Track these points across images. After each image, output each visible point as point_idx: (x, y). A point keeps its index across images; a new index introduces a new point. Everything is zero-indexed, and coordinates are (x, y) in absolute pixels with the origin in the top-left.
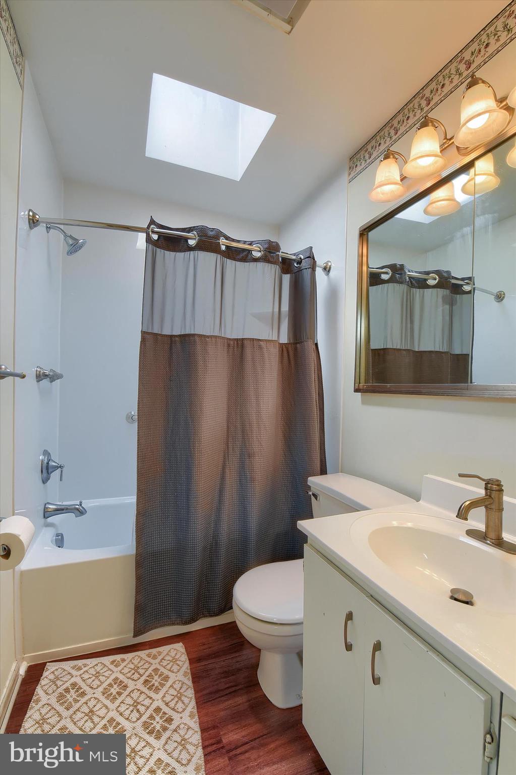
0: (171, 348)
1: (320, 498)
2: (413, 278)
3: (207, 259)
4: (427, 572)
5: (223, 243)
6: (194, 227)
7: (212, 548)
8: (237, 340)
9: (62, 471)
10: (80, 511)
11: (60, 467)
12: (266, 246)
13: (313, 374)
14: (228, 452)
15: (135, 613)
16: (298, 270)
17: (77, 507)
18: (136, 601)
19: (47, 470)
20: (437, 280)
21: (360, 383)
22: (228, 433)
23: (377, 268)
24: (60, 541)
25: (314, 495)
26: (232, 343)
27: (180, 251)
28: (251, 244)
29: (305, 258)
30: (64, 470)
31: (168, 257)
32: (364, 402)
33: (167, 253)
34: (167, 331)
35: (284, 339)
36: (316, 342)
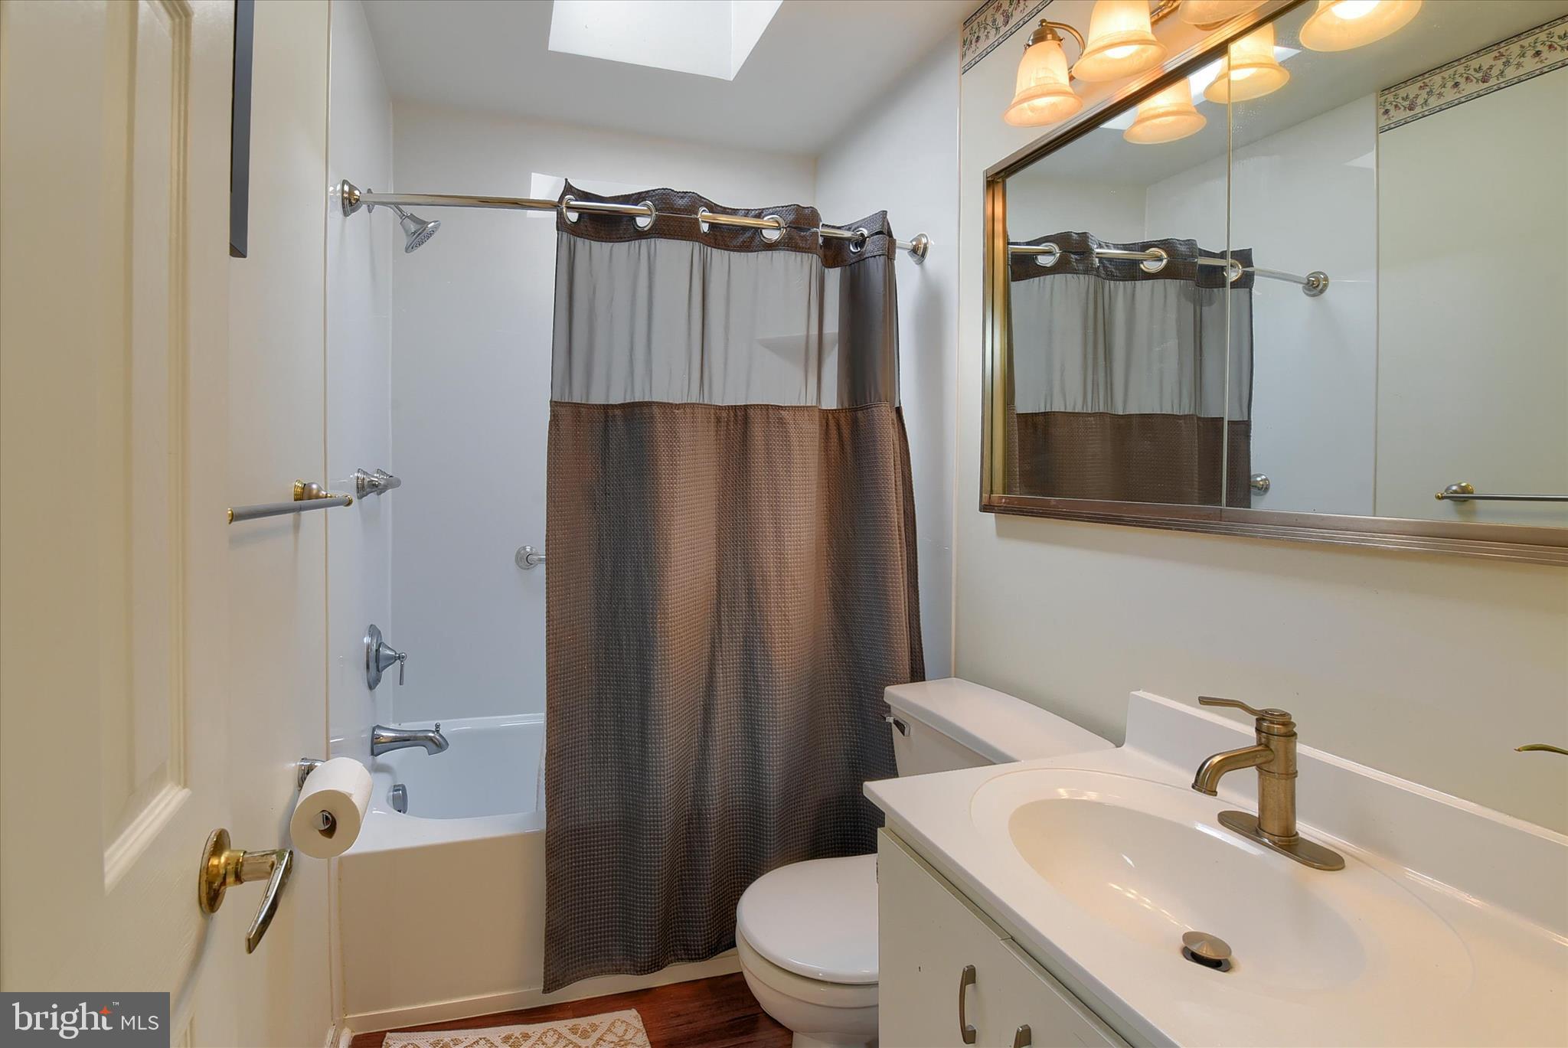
0: (606, 429)
1: (912, 730)
2: (1111, 260)
3: (674, 254)
4: (1131, 894)
5: (704, 219)
6: (647, 192)
7: (692, 823)
8: (735, 408)
9: (402, 666)
10: (436, 744)
11: (399, 658)
12: (791, 217)
13: (893, 473)
14: (720, 633)
15: (546, 946)
16: (857, 259)
17: (431, 734)
18: (548, 923)
19: (376, 663)
20: (1165, 261)
21: (992, 492)
22: (718, 591)
23: (1028, 244)
24: (400, 801)
25: (897, 723)
26: (724, 414)
27: (620, 239)
28: (759, 215)
29: (872, 235)
30: (406, 663)
31: (598, 253)
32: (1001, 533)
33: (596, 245)
34: (597, 398)
35: (831, 401)
36: (897, 405)
